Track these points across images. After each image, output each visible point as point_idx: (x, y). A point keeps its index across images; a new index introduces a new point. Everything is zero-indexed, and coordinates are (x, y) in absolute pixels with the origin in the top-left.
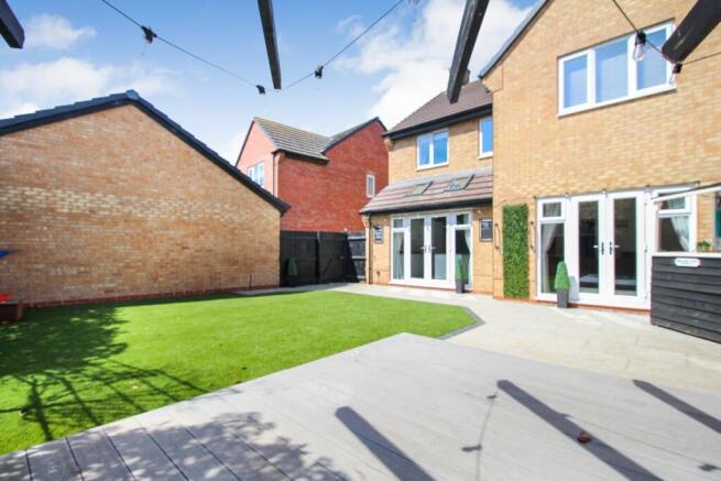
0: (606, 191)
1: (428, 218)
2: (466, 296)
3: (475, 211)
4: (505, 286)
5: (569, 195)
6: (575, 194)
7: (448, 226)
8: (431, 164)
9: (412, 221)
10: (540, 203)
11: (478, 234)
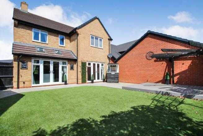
0: (96, 62)
1: (52, 62)
2: (66, 85)
3: (68, 62)
4: (82, 81)
5: (92, 62)
6: (93, 62)
7: (60, 65)
8: (40, 41)
9: (44, 61)
10: (88, 62)
11: (70, 68)
